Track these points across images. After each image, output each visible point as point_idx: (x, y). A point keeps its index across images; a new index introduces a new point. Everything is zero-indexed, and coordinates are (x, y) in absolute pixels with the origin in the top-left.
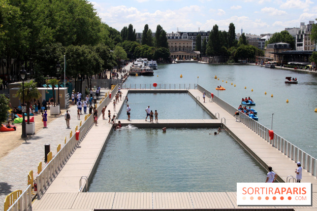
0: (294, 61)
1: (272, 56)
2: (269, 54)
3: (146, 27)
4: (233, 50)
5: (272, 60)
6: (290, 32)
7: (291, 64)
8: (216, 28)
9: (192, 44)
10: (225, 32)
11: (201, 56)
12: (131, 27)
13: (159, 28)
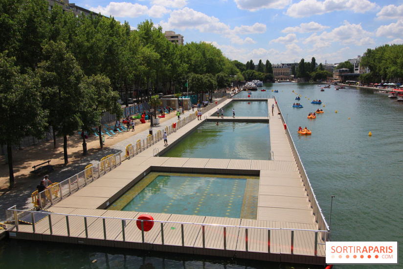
0: (351, 80)
1: (337, 77)
2: (336, 77)
3: (260, 61)
4: (313, 74)
5: (337, 79)
6: (350, 62)
7: (348, 82)
8: (303, 60)
9: (289, 71)
10: (309, 63)
11: (294, 77)
12: (251, 61)
13: (268, 62)
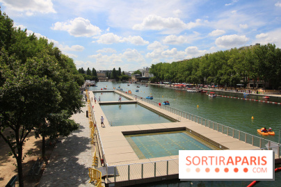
2: (133, 78)
3: (88, 68)
4: (121, 77)
5: (135, 80)
6: (140, 70)
7: (142, 82)
9: (105, 75)
10: (117, 71)
11: (109, 79)
13: (94, 69)
